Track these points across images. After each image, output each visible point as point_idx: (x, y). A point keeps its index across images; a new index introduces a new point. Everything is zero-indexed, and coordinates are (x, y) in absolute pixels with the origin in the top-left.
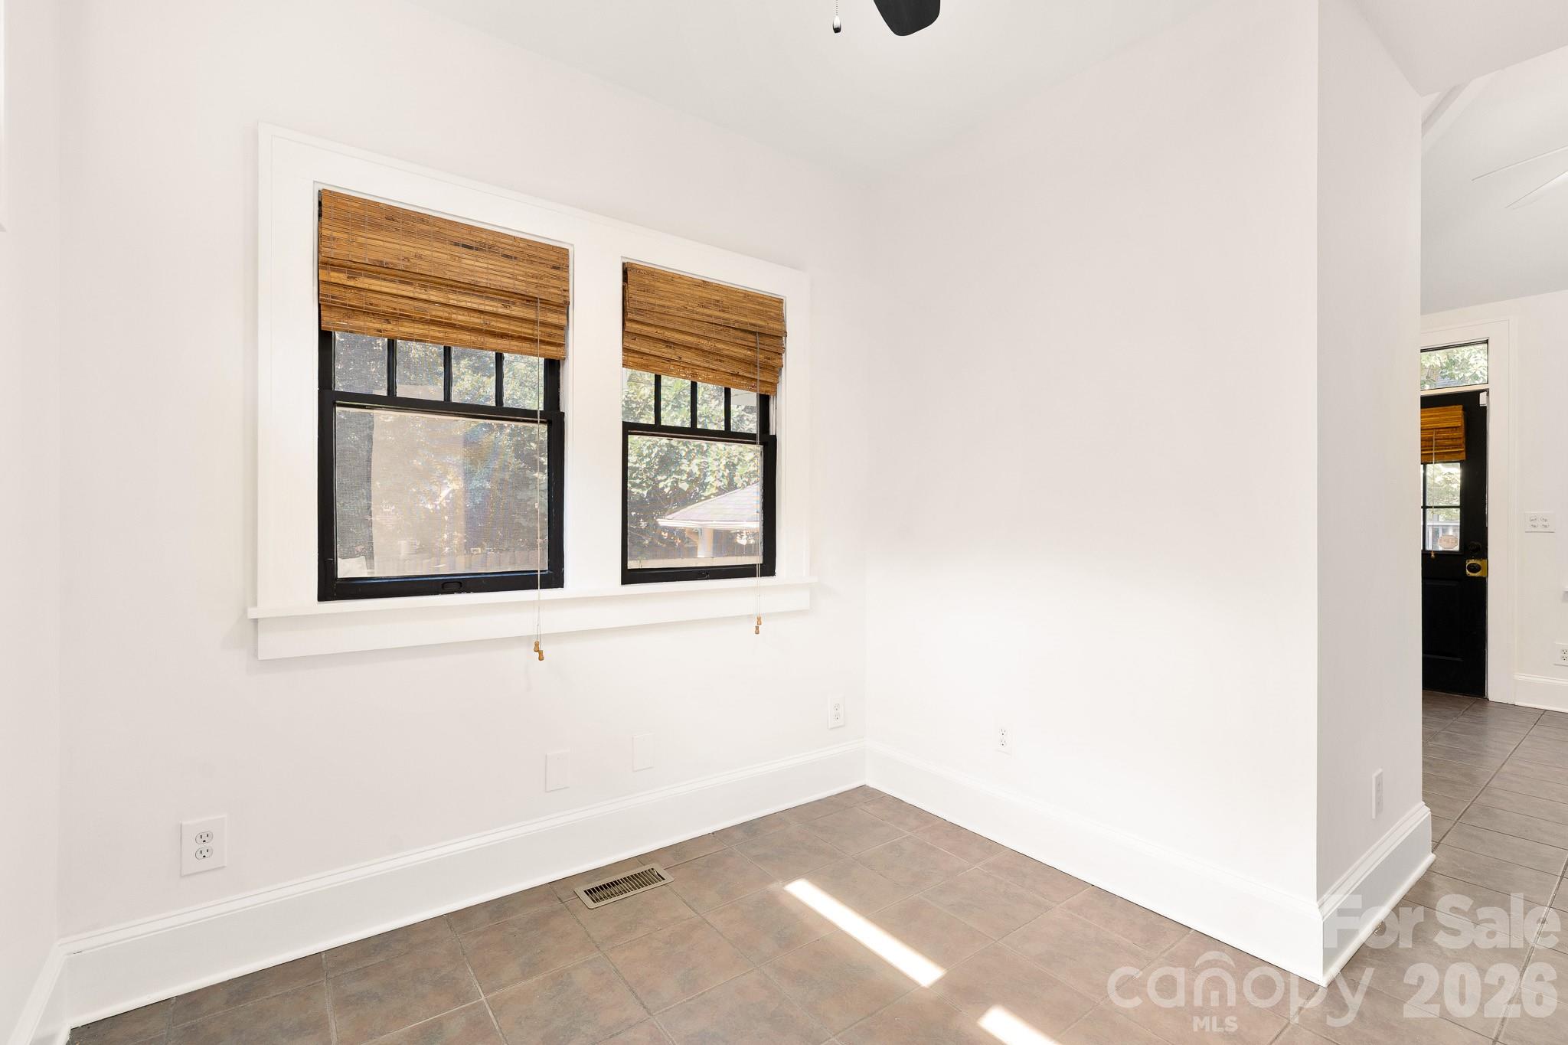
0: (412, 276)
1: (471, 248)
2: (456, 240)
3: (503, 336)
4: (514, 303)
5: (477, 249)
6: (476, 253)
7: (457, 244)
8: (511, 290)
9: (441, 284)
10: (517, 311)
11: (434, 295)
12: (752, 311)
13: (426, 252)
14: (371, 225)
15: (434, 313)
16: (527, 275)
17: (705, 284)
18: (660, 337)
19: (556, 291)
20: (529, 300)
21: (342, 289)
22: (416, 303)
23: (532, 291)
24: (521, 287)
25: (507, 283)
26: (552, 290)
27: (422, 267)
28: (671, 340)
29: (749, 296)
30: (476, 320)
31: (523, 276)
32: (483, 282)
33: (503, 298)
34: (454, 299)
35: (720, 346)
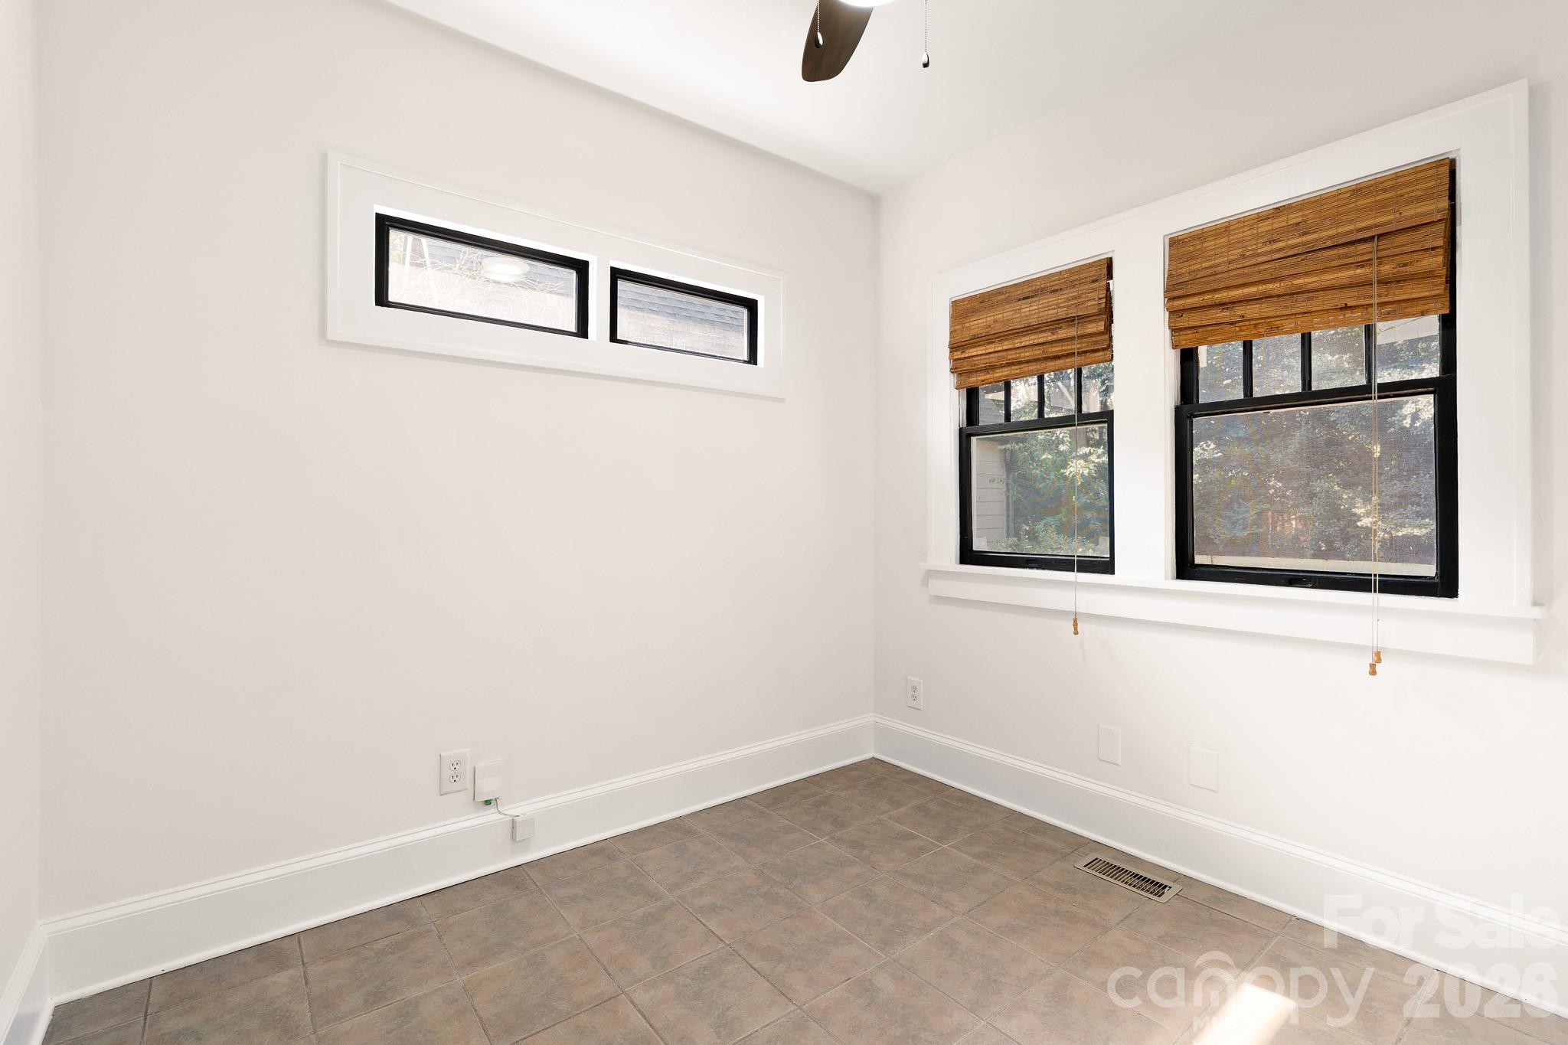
0: (993, 337)
1: (1028, 298)
2: (1019, 297)
3: (1057, 357)
4: (1060, 328)
5: (1033, 297)
6: (1035, 299)
7: (1019, 300)
8: (1055, 319)
9: (1011, 334)
10: (1062, 334)
11: (1007, 345)
12: (1369, 208)
13: (1000, 316)
14: (972, 312)
15: (1009, 357)
16: (1068, 300)
17: (1278, 211)
18: (1210, 303)
19: (1093, 303)
20: (1070, 321)
21: (962, 361)
22: (999, 354)
23: (1073, 313)
24: (1062, 313)
25: (1053, 314)
26: (1089, 304)
27: (998, 328)
28: (1224, 301)
29: (1359, 191)
30: (1037, 352)
31: (1064, 302)
32: (1033, 321)
33: (1052, 327)
34: (1019, 342)
35: (1297, 282)
